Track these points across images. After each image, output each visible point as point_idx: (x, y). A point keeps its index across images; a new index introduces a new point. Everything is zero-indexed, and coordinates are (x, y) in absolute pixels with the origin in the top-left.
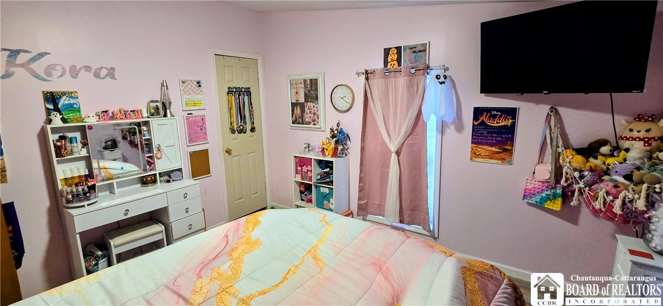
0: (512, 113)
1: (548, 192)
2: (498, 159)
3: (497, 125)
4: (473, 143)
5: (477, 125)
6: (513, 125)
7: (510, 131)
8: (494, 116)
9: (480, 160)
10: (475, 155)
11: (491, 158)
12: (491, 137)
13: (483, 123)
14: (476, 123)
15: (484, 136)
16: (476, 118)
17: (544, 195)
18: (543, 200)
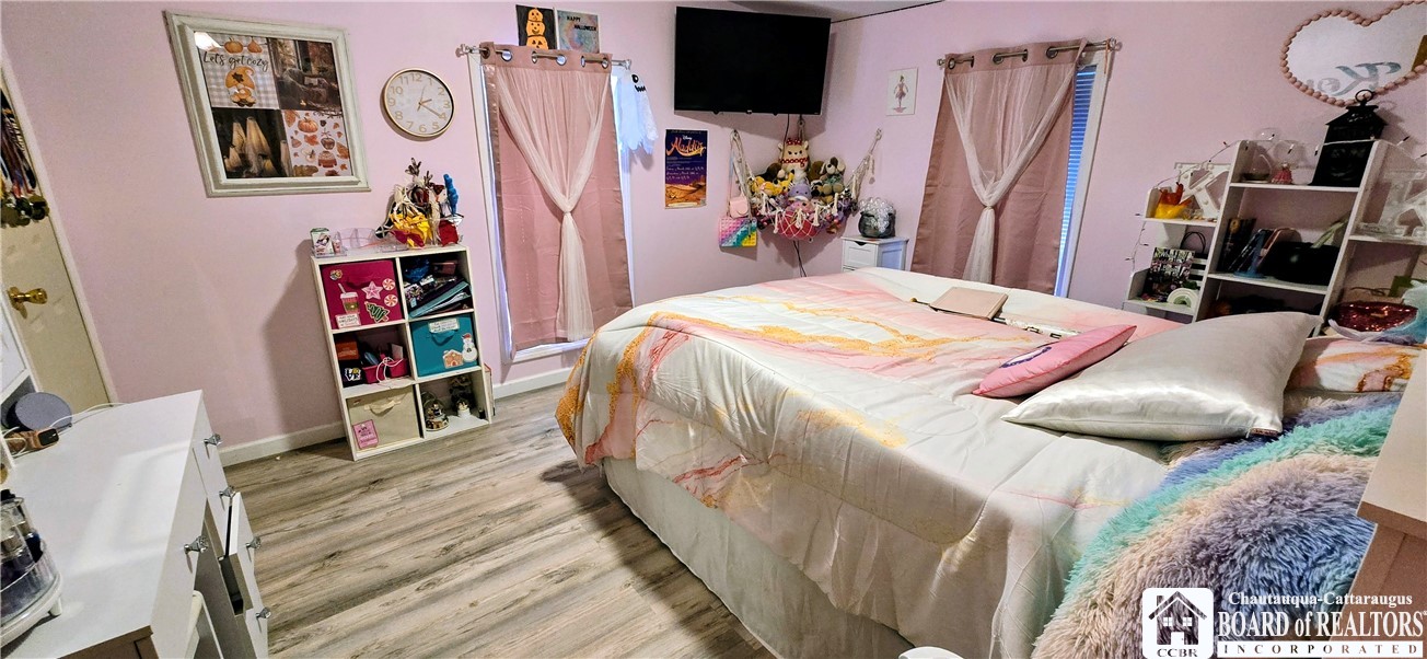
0: (701, 137)
1: (743, 229)
2: (694, 201)
3: (689, 155)
4: (667, 182)
5: (671, 155)
6: (705, 151)
7: (701, 161)
8: (685, 143)
9: (676, 205)
10: (670, 199)
11: (687, 201)
12: (685, 171)
13: (675, 153)
14: (669, 153)
15: (680, 171)
16: (668, 146)
17: (739, 233)
18: (740, 239)
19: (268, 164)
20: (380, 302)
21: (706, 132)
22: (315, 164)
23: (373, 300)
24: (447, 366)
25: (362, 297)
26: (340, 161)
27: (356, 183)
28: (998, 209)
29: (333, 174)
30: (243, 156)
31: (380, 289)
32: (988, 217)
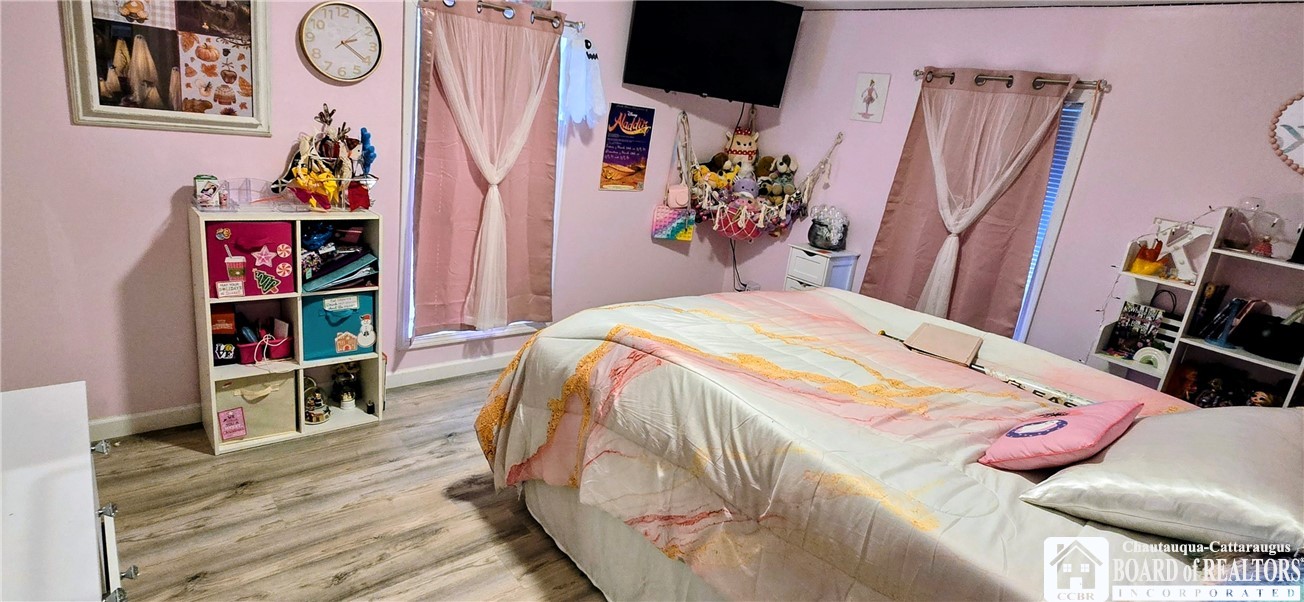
0: (647, 115)
1: (680, 221)
2: (630, 184)
3: (632, 133)
4: (604, 161)
5: (612, 132)
6: (650, 131)
7: (644, 141)
8: (629, 120)
9: (611, 187)
10: (606, 179)
11: (623, 183)
12: (626, 151)
13: (618, 130)
14: (611, 129)
15: (618, 150)
16: (611, 122)
17: (675, 225)
18: (675, 231)
19: (153, 93)
20: (272, 271)
21: (653, 110)
22: (210, 99)
23: (263, 267)
24: (338, 350)
25: (251, 262)
26: (240, 99)
27: (256, 126)
28: (963, 237)
29: (230, 112)
30: (124, 81)
31: (273, 255)
32: (951, 245)
